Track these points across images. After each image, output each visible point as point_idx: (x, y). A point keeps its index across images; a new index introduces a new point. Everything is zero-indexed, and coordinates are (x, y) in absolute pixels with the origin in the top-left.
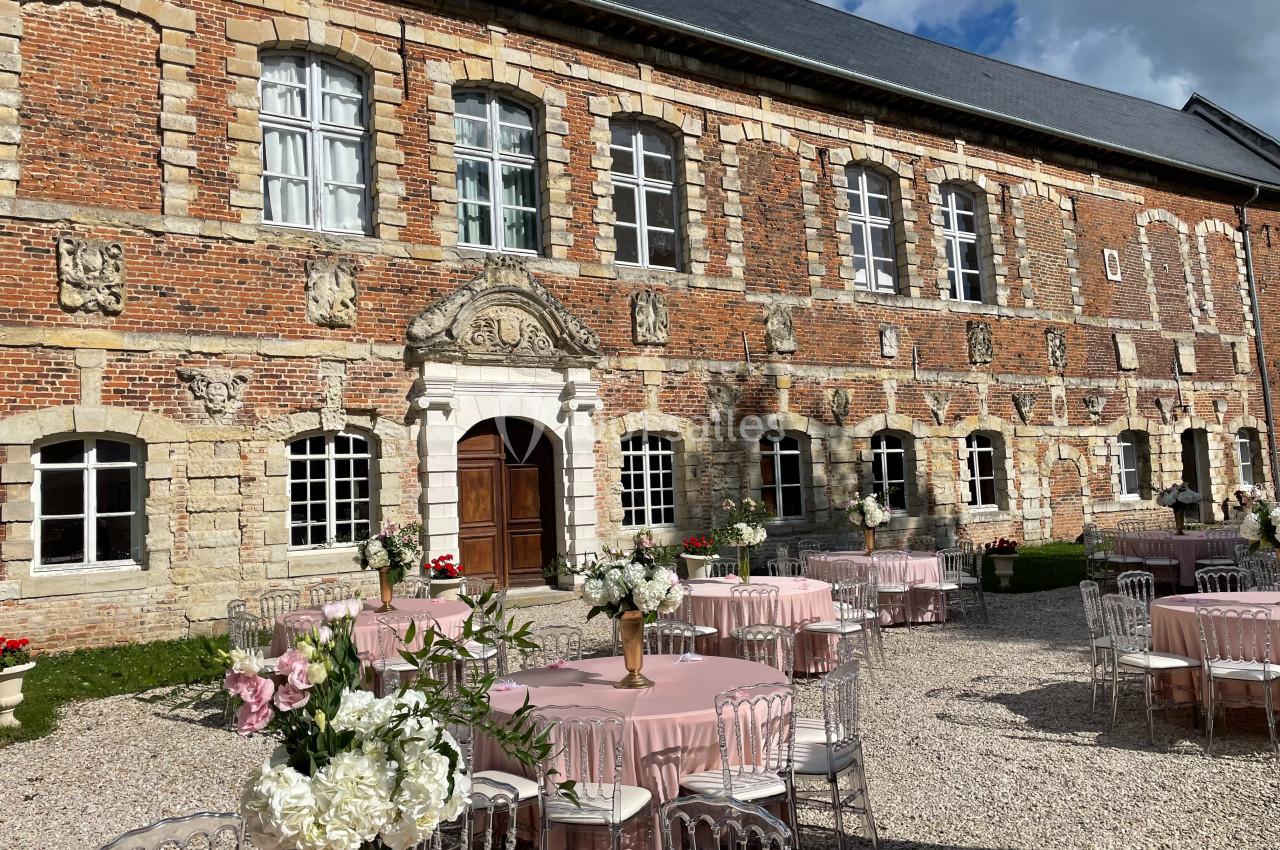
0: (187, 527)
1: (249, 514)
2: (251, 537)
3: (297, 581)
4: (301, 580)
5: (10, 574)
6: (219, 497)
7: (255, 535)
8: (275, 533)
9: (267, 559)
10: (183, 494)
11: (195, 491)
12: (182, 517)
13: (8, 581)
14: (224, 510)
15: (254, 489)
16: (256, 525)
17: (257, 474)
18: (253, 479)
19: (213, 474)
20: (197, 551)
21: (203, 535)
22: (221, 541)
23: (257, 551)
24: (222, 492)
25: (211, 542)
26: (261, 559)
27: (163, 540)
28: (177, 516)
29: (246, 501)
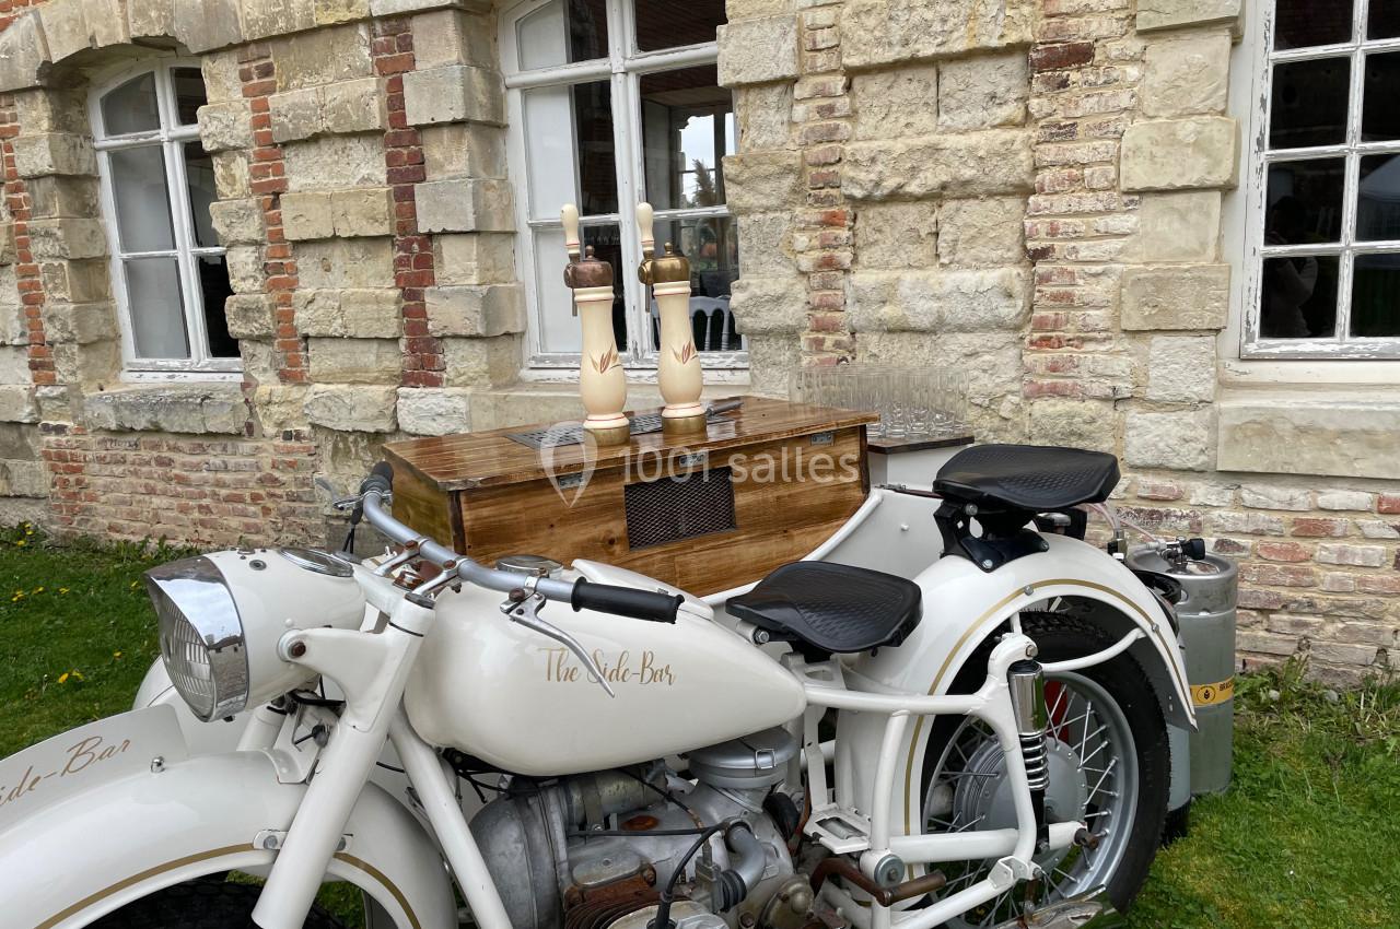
0: (845, 256)
1: (1061, 204)
2: (1065, 300)
3: (1252, 492)
4: (1277, 494)
5: (450, 373)
6: (952, 141)
7: (1082, 289)
8: (1160, 283)
9: (1125, 389)
10: (830, 136)
11: (867, 123)
12: (830, 221)
13: (449, 391)
14: (962, 191)
15: (1082, 97)
16: (1085, 250)
17: (1096, 27)
18: (1081, 55)
19: (927, 49)
20: (873, 341)
21: (893, 285)
22: (959, 311)
23: (1093, 356)
24: (962, 119)
25: (922, 310)
26: (1102, 387)
27: (778, 300)
28: (814, 214)
29: (1050, 152)
